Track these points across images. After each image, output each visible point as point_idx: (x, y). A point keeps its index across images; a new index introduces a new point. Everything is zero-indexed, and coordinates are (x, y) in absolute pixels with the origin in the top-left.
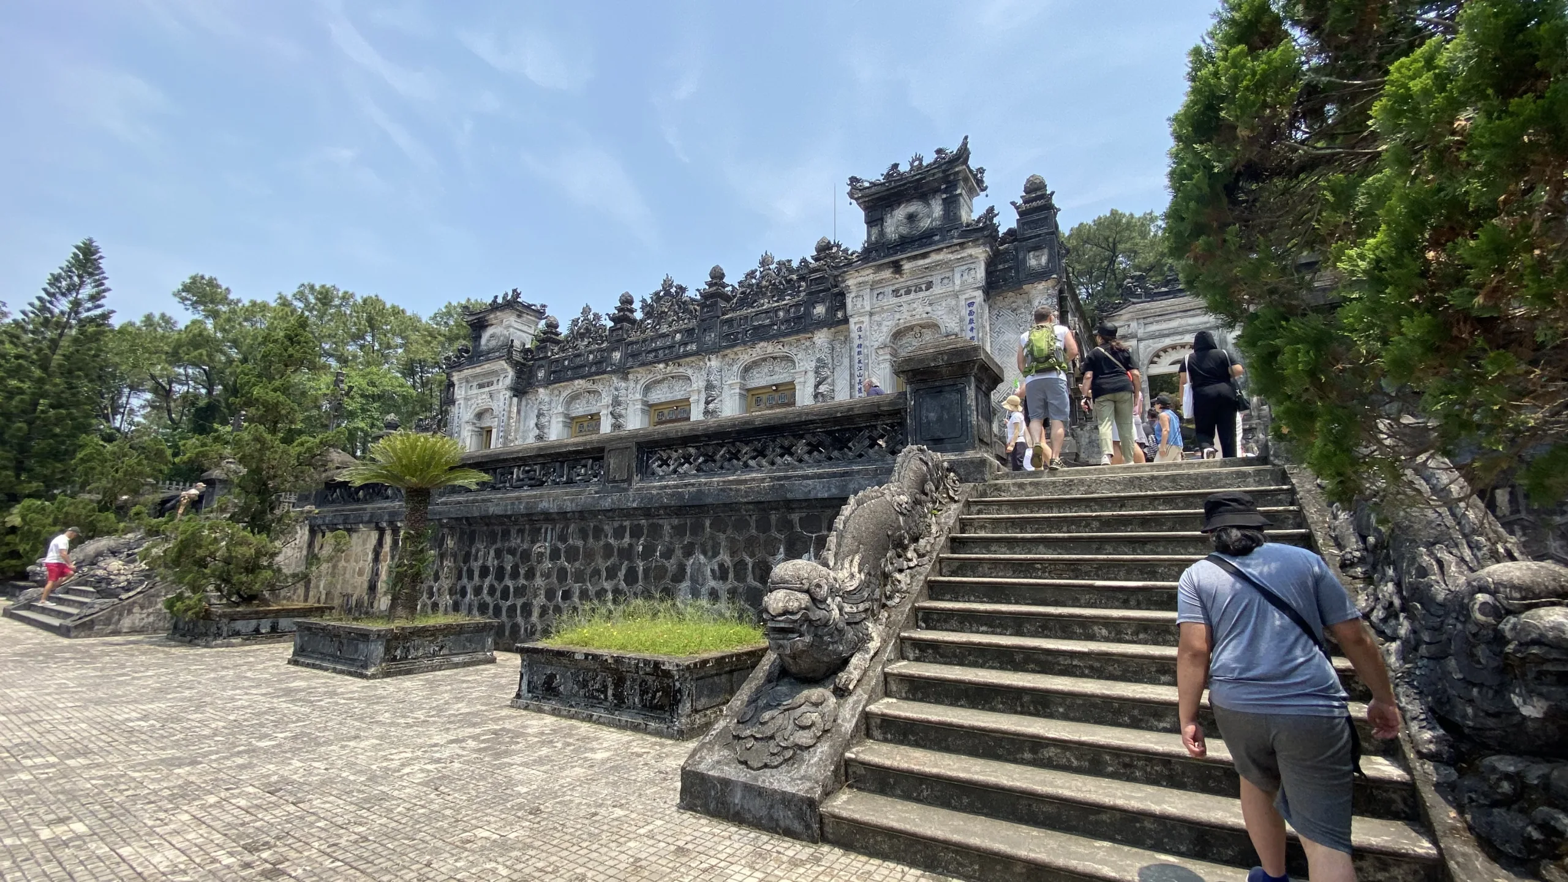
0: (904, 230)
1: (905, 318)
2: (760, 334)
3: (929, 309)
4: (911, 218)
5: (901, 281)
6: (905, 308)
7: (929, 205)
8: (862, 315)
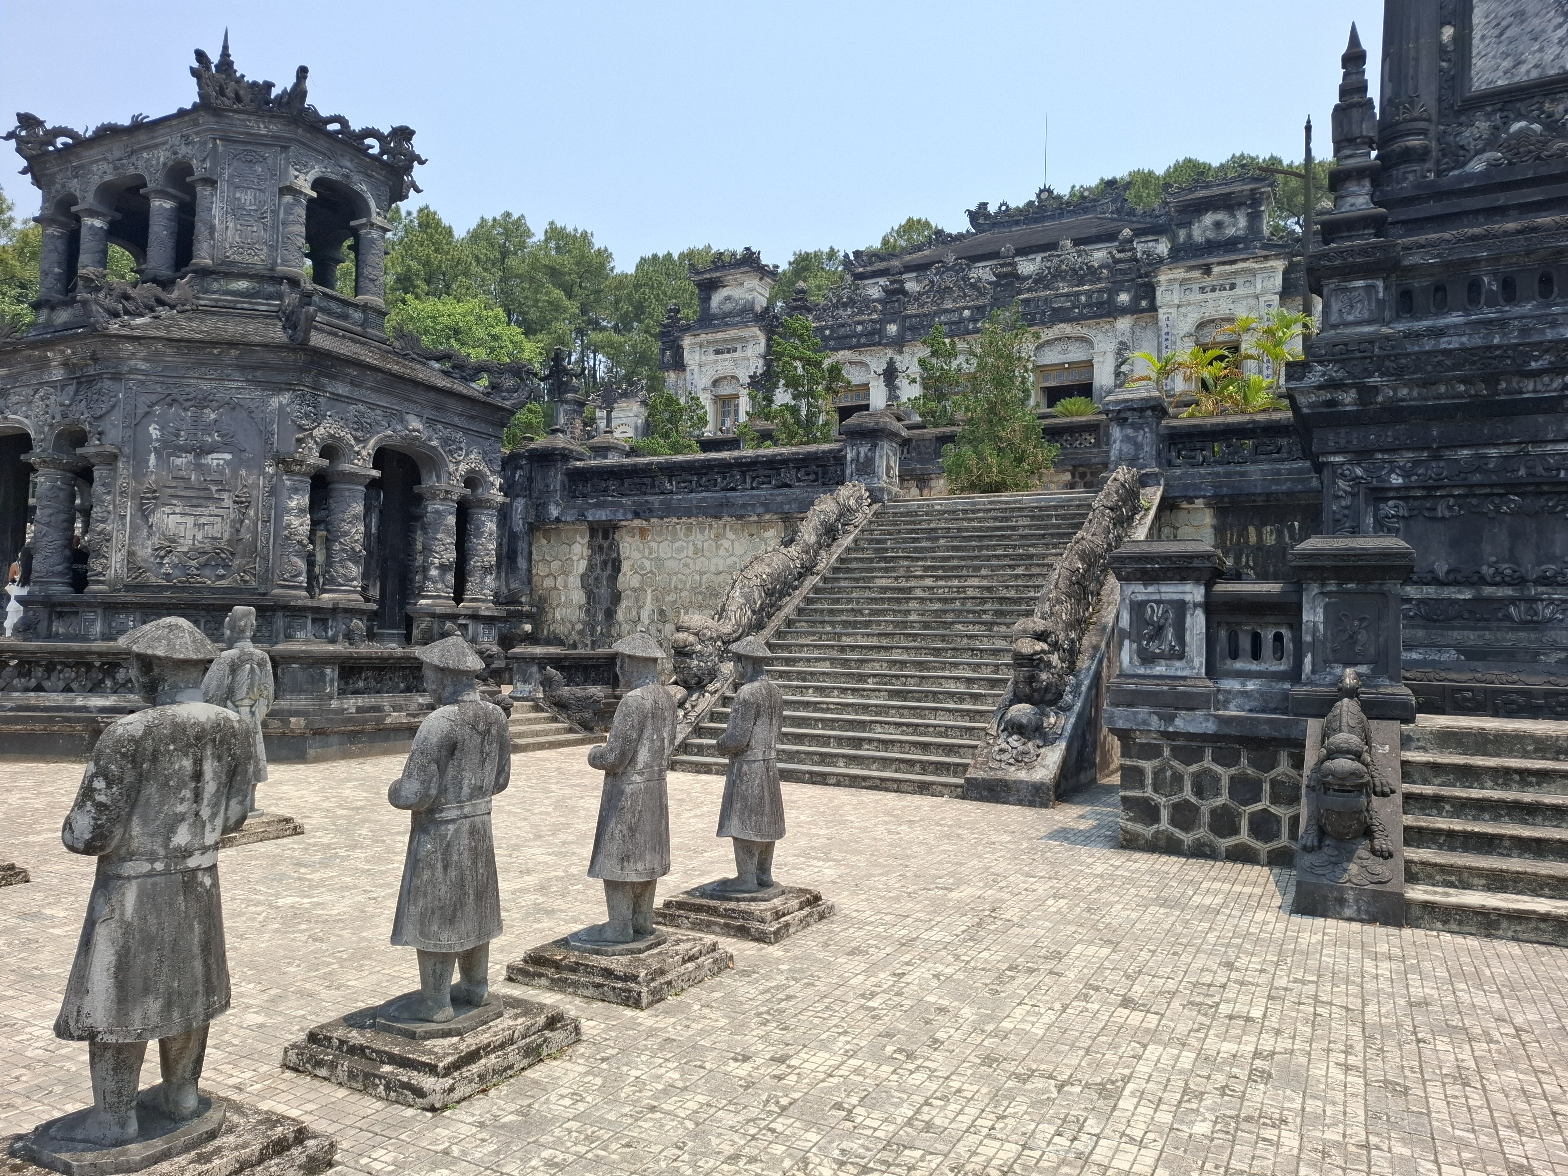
0: (1210, 235)
1: (1210, 312)
2: (1060, 316)
3: (1231, 306)
4: (1218, 225)
5: (1208, 281)
6: (1211, 303)
7: (1234, 216)
8: (1170, 306)
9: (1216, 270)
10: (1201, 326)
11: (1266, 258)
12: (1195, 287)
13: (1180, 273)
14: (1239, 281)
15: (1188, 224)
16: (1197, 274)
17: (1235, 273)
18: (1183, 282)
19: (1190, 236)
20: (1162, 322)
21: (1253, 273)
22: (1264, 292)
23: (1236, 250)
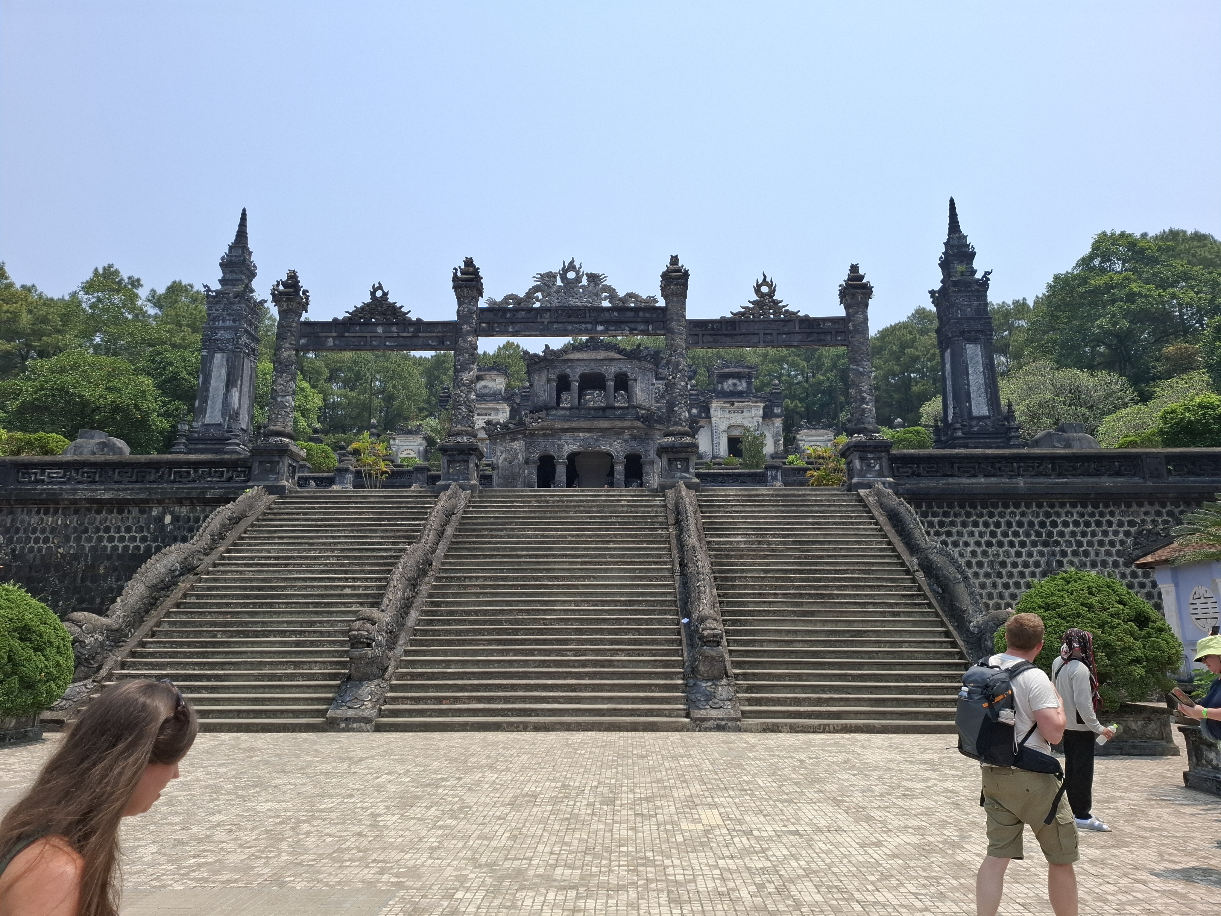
9: (736, 404)
10: (729, 427)
11: (757, 402)
12: (727, 410)
13: (721, 404)
14: (745, 410)
15: (722, 383)
16: (728, 405)
17: (744, 406)
18: (722, 408)
19: (723, 388)
20: (714, 425)
21: (751, 407)
22: (756, 416)
23: (743, 397)
